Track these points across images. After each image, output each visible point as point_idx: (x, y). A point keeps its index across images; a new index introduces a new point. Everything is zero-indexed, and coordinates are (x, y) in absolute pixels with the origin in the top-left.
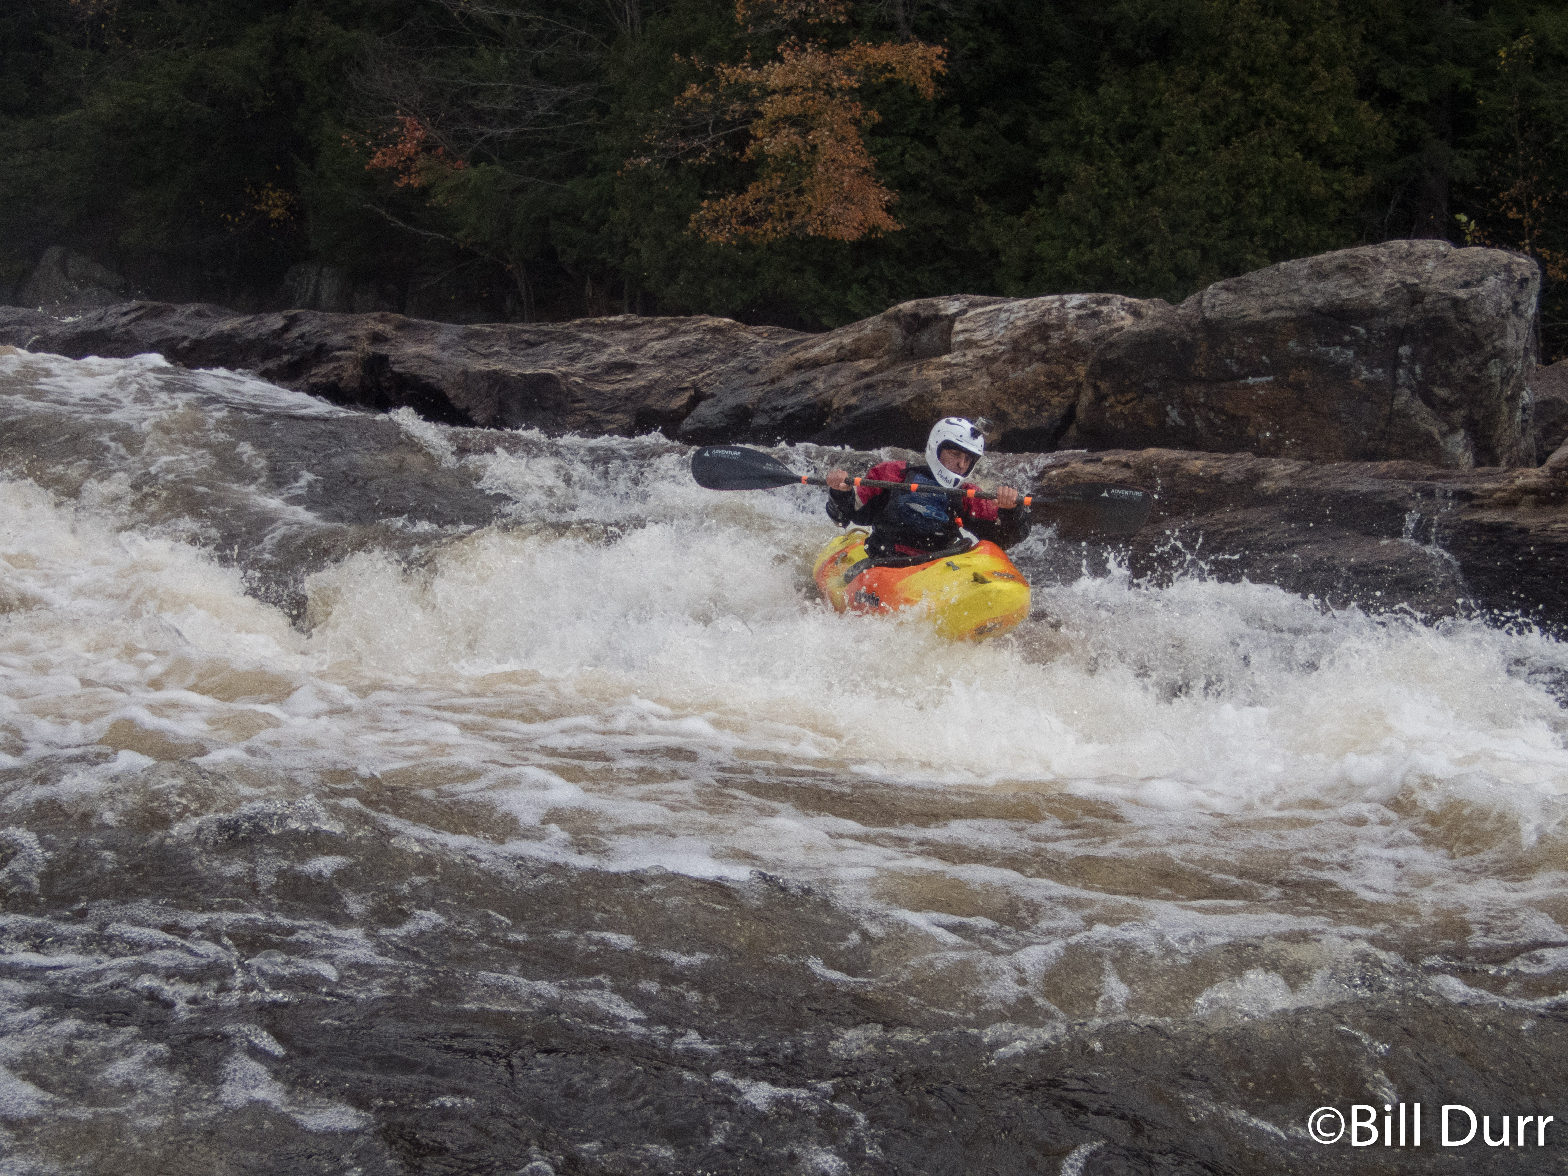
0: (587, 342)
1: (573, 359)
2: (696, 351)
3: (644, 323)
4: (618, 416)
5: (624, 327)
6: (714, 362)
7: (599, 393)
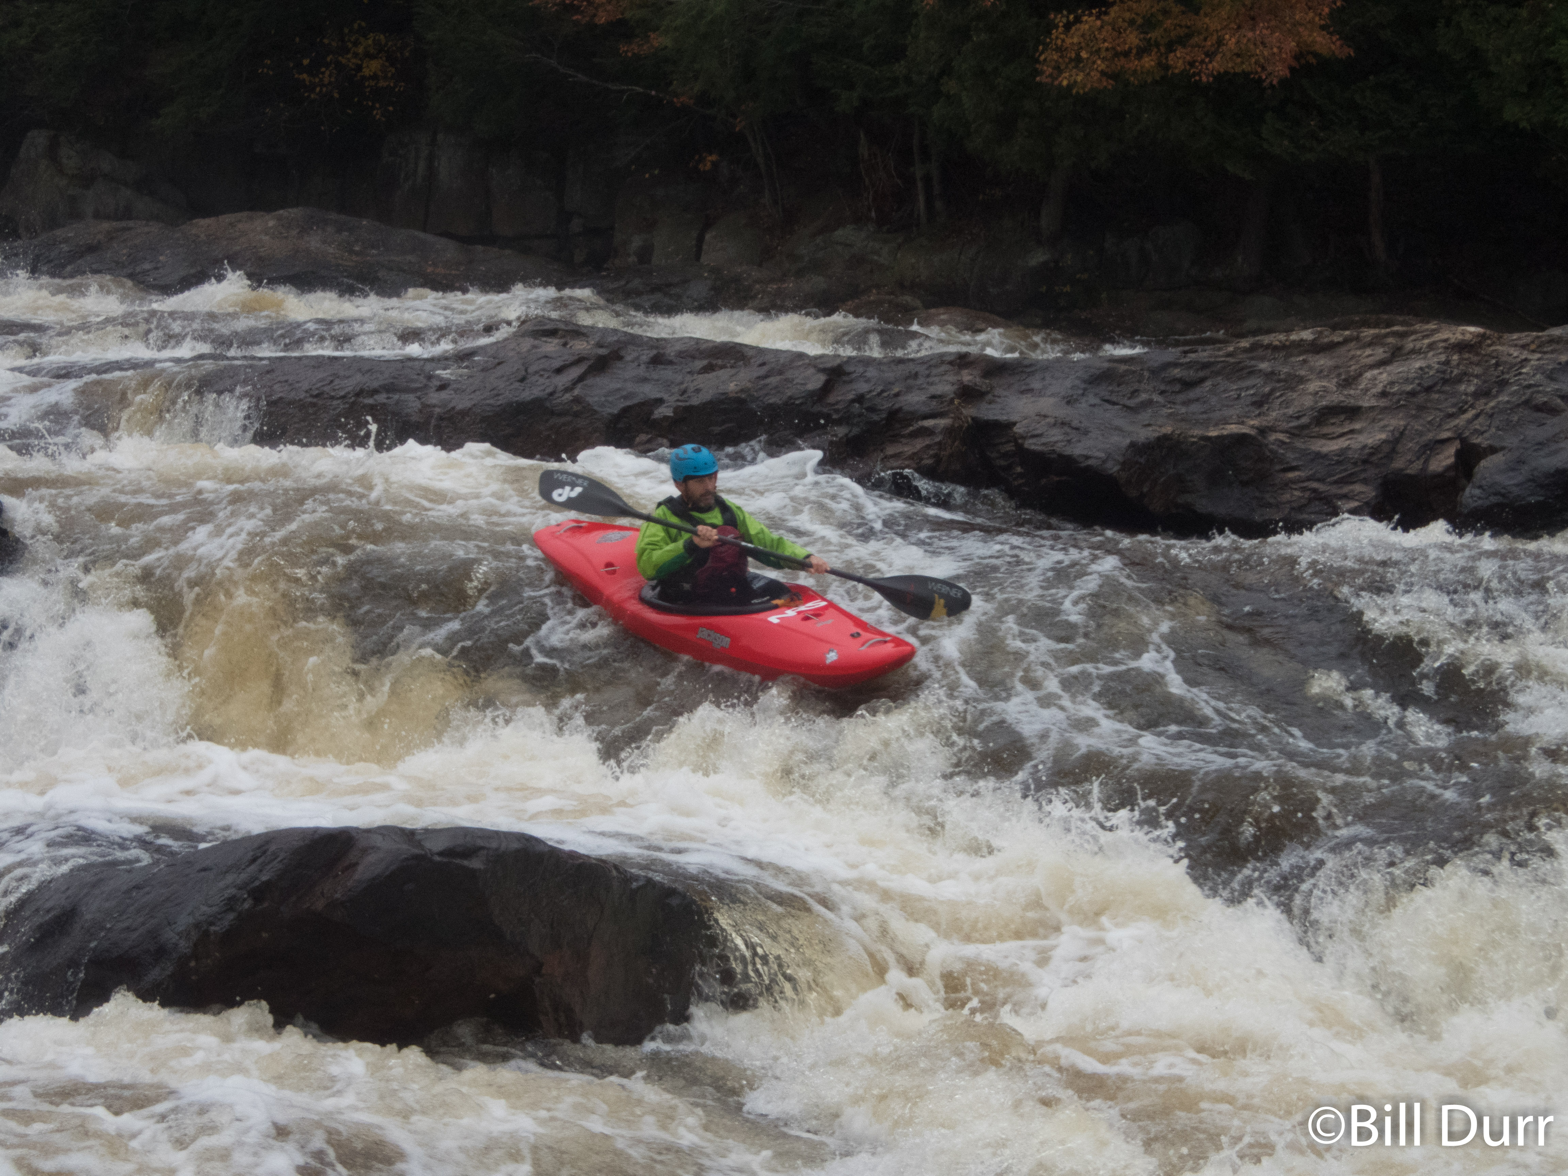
0: (1270, 375)
1: (1260, 402)
2: (1445, 382)
3: (1346, 341)
4: (1358, 488)
5: (1316, 348)
6: (1477, 395)
7: (1319, 456)
